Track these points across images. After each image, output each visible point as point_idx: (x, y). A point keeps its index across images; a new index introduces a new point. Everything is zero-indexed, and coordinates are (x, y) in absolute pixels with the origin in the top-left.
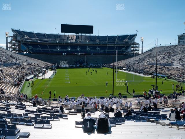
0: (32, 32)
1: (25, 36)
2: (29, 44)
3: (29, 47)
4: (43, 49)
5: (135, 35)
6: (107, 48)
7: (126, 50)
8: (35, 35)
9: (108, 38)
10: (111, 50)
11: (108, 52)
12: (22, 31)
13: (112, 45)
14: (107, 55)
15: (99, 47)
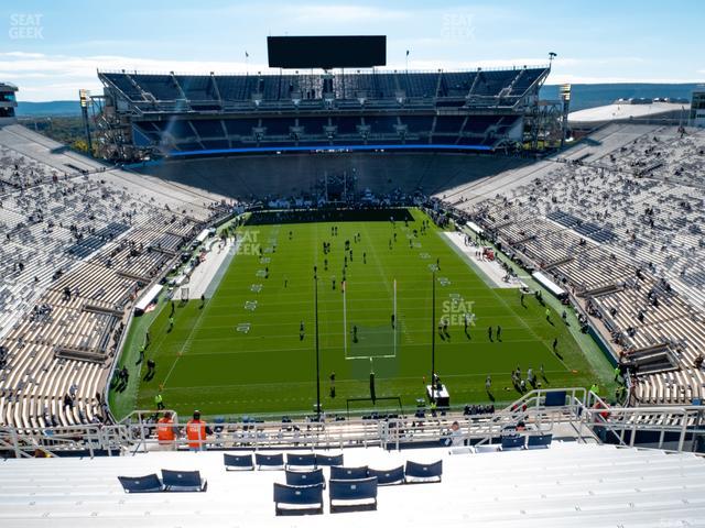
0: (168, 74)
1: (144, 94)
2: (157, 123)
4: (205, 139)
5: (542, 70)
6: (434, 124)
7: (500, 136)
8: (175, 86)
9: (442, 81)
10: (448, 134)
11: (436, 140)
12: (133, 76)
13: (453, 112)
14: (432, 153)
15: (405, 119)
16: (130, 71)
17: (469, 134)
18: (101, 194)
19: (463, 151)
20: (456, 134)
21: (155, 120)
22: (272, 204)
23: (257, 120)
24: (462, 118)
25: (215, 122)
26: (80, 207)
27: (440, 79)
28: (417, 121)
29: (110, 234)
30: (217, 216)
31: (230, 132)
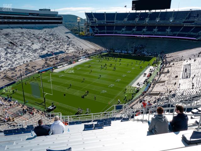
1: (94, 18)
2: (96, 26)
3: (94, 30)
4: (107, 31)
6: (181, 29)
9: (190, 14)
10: (184, 33)
11: (179, 35)
12: (94, 14)
13: (189, 25)
14: (177, 40)
15: (171, 27)
16: (94, 12)
17: (192, 33)
18: (68, 44)
19: (188, 39)
20: (187, 33)
21: (96, 25)
22: (116, 51)
23: (124, 26)
24: (193, 27)
25: (113, 26)
26: (58, 46)
27: (189, 13)
28: (175, 28)
29: (56, 54)
30: (95, 52)
31: (115, 29)
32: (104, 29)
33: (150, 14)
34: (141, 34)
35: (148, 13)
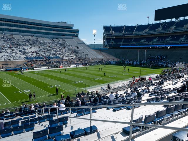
3: (108, 42)
8: (123, 29)
21: (113, 38)
23: (144, 38)
31: (134, 41)
32: (121, 41)
33: (178, 22)
34: (163, 44)
35: (175, 22)
